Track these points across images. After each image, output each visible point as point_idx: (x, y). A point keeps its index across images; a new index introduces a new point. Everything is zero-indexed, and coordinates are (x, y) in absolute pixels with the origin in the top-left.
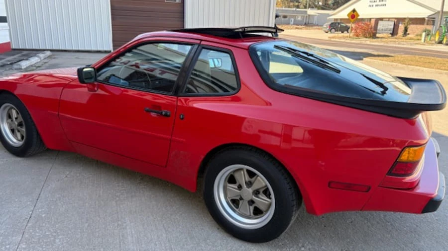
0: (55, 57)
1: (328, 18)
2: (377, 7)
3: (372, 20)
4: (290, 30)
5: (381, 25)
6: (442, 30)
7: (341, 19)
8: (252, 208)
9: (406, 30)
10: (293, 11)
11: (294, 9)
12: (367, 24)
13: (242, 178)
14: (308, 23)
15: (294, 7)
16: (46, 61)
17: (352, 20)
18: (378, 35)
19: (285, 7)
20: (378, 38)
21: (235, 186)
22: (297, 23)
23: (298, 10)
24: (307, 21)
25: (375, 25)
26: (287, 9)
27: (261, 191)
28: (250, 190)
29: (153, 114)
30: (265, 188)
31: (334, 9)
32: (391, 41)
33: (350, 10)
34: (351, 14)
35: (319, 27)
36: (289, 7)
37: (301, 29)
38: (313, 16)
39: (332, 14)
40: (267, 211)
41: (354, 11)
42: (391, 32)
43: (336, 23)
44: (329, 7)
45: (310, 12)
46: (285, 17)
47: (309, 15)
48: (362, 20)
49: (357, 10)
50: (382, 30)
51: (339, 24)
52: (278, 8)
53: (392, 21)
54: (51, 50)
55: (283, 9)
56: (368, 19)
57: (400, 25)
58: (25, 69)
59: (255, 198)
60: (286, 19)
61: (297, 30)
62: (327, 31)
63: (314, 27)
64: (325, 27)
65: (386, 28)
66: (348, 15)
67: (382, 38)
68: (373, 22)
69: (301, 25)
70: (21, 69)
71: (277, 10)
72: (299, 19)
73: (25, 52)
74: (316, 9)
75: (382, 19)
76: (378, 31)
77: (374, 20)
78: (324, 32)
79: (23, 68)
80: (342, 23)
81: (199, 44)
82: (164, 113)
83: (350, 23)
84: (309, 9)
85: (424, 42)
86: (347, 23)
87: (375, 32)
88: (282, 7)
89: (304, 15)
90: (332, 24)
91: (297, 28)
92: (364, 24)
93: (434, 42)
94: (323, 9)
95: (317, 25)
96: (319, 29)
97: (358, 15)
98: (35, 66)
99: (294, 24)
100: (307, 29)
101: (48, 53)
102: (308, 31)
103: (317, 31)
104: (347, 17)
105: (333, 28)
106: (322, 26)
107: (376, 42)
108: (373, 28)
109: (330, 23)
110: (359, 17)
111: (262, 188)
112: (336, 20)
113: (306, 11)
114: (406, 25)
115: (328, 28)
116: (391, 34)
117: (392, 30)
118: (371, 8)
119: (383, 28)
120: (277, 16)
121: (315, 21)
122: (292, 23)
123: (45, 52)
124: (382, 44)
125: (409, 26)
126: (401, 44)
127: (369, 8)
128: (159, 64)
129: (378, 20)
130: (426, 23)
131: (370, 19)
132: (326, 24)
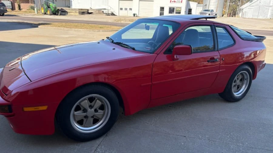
6: (44, 7)
9: (19, 6)
42: (11, 8)
57: (15, 4)
85: (37, 13)
93: (41, 13)
114: (18, 3)
116: (11, 9)
125: (20, 4)
126: (26, 15)
130: (30, 3)
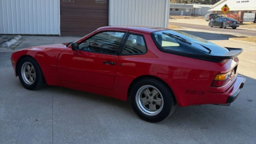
0: (24, 39)
1: (208, 11)
2: (242, 3)
3: (239, 12)
4: (181, 20)
5: (246, 16)
7: (218, 11)
8: (155, 106)
10: (183, 5)
11: (184, 4)
12: (235, 15)
13: (148, 93)
14: (194, 14)
15: (183, 3)
16: (20, 42)
17: (225, 12)
18: (244, 23)
19: (177, 3)
20: (244, 24)
21: (145, 98)
22: (186, 14)
23: (186, 4)
24: (193, 12)
25: (241, 16)
26: (178, 4)
27: (157, 96)
28: (152, 97)
29: (107, 64)
30: (158, 94)
31: (213, 4)
32: (253, 27)
33: (223, 5)
34: (224, 8)
35: (203, 17)
36: (180, 3)
37: (189, 18)
38: (198, 9)
39: (211, 7)
40: (161, 105)
41: (226, 6)
43: (213, 14)
44: (209, 3)
45: (195, 6)
46: (177, 10)
47: (195, 8)
48: (232, 12)
49: (228, 5)
50: (247, 19)
51: (216, 15)
52: (171, 4)
53: (254, 13)
54: (21, 35)
55: (176, 4)
56: (236, 11)
58: (10, 46)
59: (155, 100)
60: (178, 11)
61: (186, 19)
62: (208, 20)
63: (198, 17)
64: (206, 17)
65: (249, 18)
66: (222, 9)
67: (246, 24)
68: (240, 13)
69: (189, 16)
70: (7, 47)
71: (171, 5)
72: (187, 11)
73: (4, 36)
74: (200, 3)
75: (246, 12)
76: (244, 20)
77: (241, 12)
78: (206, 21)
79: (9, 46)
80: (218, 14)
81: (128, 32)
82: (112, 63)
83: (223, 14)
84: (195, 4)
86: (222, 14)
87: (241, 20)
88: (175, 3)
89: (190, 8)
90: (211, 15)
91: (185, 18)
92: (233, 15)
94: (205, 4)
95: (201, 15)
96: (202, 18)
97: (229, 9)
98: (15, 45)
99: (184, 15)
100: (193, 18)
101: (20, 37)
102: (194, 19)
103: (201, 20)
104: (221, 10)
105: (212, 18)
106: (204, 16)
107: (242, 27)
108: (240, 18)
109: (209, 14)
110: (230, 10)
111: (157, 94)
112: (214, 12)
113: (192, 6)
115: (208, 18)
116: (253, 22)
117: (254, 19)
118: (239, 3)
119: (248, 18)
120: (171, 9)
121: (199, 12)
122: (182, 14)
123: (18, 36)
124: (247, 29)
127: (237, 3)
128: (103, 42)
129: (243, 12)
131: (238, 11)
132: (207, 15)
